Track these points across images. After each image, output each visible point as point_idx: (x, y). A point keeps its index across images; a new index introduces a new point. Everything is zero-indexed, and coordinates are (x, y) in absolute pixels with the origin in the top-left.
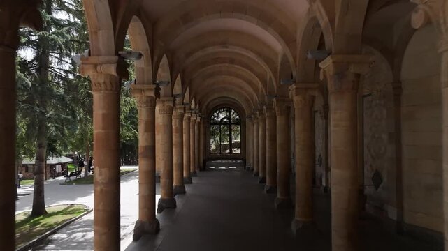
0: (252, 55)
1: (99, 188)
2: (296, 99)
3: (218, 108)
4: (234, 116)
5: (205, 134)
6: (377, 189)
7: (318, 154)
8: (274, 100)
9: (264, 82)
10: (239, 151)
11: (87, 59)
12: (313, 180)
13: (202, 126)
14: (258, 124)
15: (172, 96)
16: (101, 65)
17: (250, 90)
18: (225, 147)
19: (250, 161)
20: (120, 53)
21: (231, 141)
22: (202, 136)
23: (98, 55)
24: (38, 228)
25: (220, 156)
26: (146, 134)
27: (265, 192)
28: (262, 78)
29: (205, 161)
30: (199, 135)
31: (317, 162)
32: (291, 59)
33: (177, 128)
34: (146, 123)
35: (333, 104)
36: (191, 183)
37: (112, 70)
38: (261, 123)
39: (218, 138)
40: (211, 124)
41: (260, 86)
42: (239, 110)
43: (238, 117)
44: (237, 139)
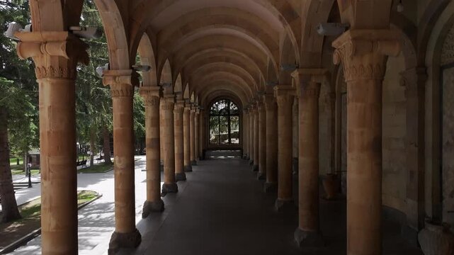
1: (118, 173)
3: (218, 99)
4: (233, 107)
5: (204, 125)
8: (264, 97)
10: (237, 141)
11: (108, 72)
13: (201, 117)
14: (253, 116)
15: (173, 94)
16: (119, 76)
18: (225, 137)
19: (247, 151)
20: (133, 66)
21: (229, 131)
22: (201, 128)
23: (117, 69)
25: (218, 146)
26: (152, 128)
27: (258, 178)
29: (205, 151)
30: (199, 126)
33: (178, 121)
34: (152, 119)
36: (191, 171)
37: (128, 81)
39: (218, 129)
40: (210, 115)
41: (255, 83)
42: (237, 103)
43: (236, 108)
44: (235, 129)
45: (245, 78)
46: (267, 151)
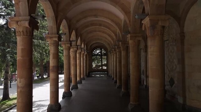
0: (109, 22)
2: (130, 42)
3: (96, 48)
4: (103, 52)
5: (90, 60)
6: (172, 87)
7: (142, 69)
8: (120, 43)
9: (116, 35)
10: (105, 68)
11: (13, 18)
12: (139, 82)
13: (88, 56)
15: (70, 41)
17: (110, 39)
18: (100, 66)
19: (110, 72)
20: (32, 15)
21: (102, 63)
23: (19, 16)
24: (4, 106)
25: (97, 70)
26: (53, 60)
27: (117, 88)
28: (115, 33)
29: (90, 73)
30: (86, 61)
31: (142, 73)
32: (128, 22)
35: (149, 43)
36: (82, 83)
37: (27, 24)
38: (115, 55)
39: (96, 62)
40: (93, 55)
41: (114, 37)
42: (106, 49)
43: (105, 52)
44: (105, 62)
45: (110, 36)
46: (122, 73)
